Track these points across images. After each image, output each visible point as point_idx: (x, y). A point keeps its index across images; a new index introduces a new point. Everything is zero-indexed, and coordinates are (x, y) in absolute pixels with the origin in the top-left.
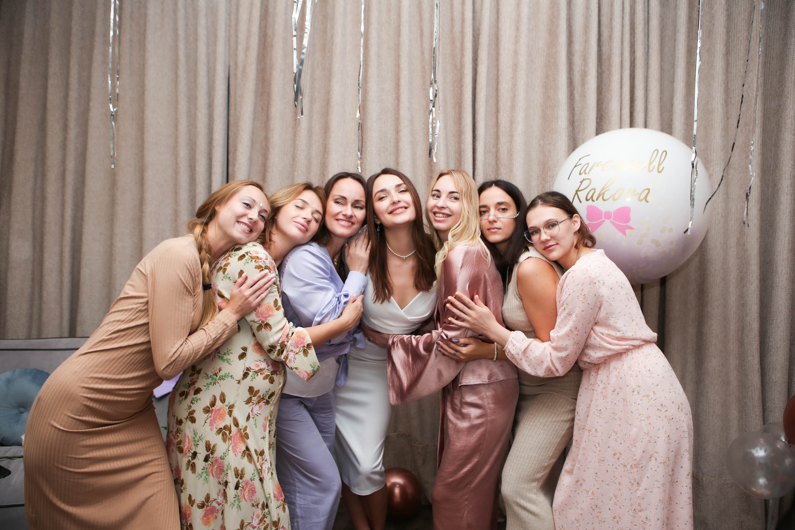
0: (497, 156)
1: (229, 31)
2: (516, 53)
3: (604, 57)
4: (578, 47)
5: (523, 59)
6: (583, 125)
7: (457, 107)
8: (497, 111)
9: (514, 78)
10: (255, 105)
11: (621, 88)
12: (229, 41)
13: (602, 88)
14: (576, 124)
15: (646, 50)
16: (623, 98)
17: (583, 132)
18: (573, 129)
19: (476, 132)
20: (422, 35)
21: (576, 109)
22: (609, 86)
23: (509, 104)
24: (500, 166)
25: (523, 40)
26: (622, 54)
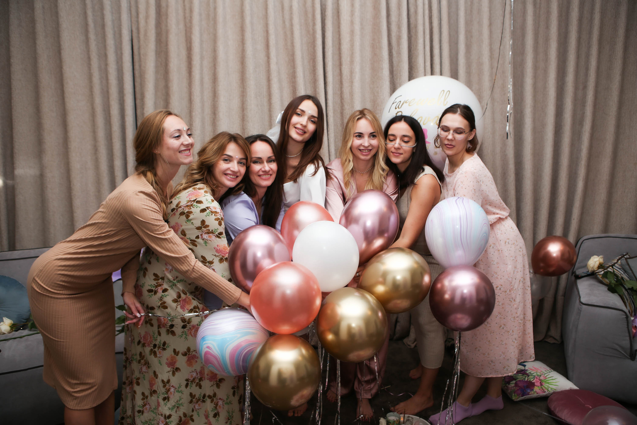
0: (341, 97)
1: (130, 3)
2: (352, 23)
3: (412, 26)
4: (394, 18)
5: (357, 27)
6: (400, 73)
7: (311, 62)
8: (340, 65)
9: (352, 41)
10: (157, 61)
11: (424, 48)
12: (130, 10)
13: (411, 48)
14: (395, 73)
15: (439, 22)
16: (426, 54)
17: (400, 79)
18: (393, 77)
19: (327, 80)
20: (283, 8)
21: (394, 62)
22: (416, 46)
23: (349, 59)
24: (344, 103)
25: (357, 13)
26: (424, 24)
